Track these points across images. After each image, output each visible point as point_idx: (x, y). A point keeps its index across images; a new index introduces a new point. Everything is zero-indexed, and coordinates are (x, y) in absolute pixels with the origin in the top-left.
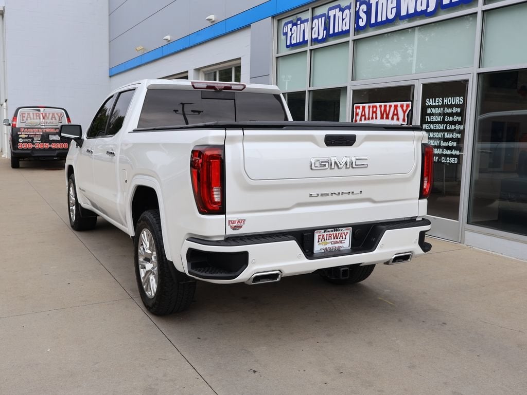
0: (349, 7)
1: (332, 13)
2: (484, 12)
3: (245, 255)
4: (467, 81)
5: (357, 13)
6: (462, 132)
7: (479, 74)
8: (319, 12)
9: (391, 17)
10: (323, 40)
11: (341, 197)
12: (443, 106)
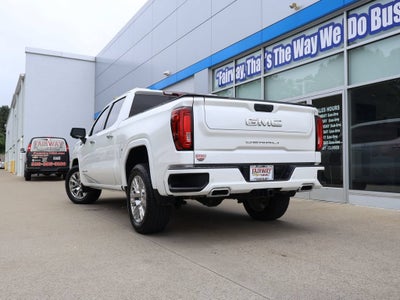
0: (260, 57)
1: (248, 62)
2: (348, 50)
3: (207, 175)
4: (341, 95)
5: (265, 60)
6: (340, 128)
7: (348, 90)
8: (239, 62)
9: (288, 60)
10: (244, 79)
11: (265, 145)
12: (327, 113)
